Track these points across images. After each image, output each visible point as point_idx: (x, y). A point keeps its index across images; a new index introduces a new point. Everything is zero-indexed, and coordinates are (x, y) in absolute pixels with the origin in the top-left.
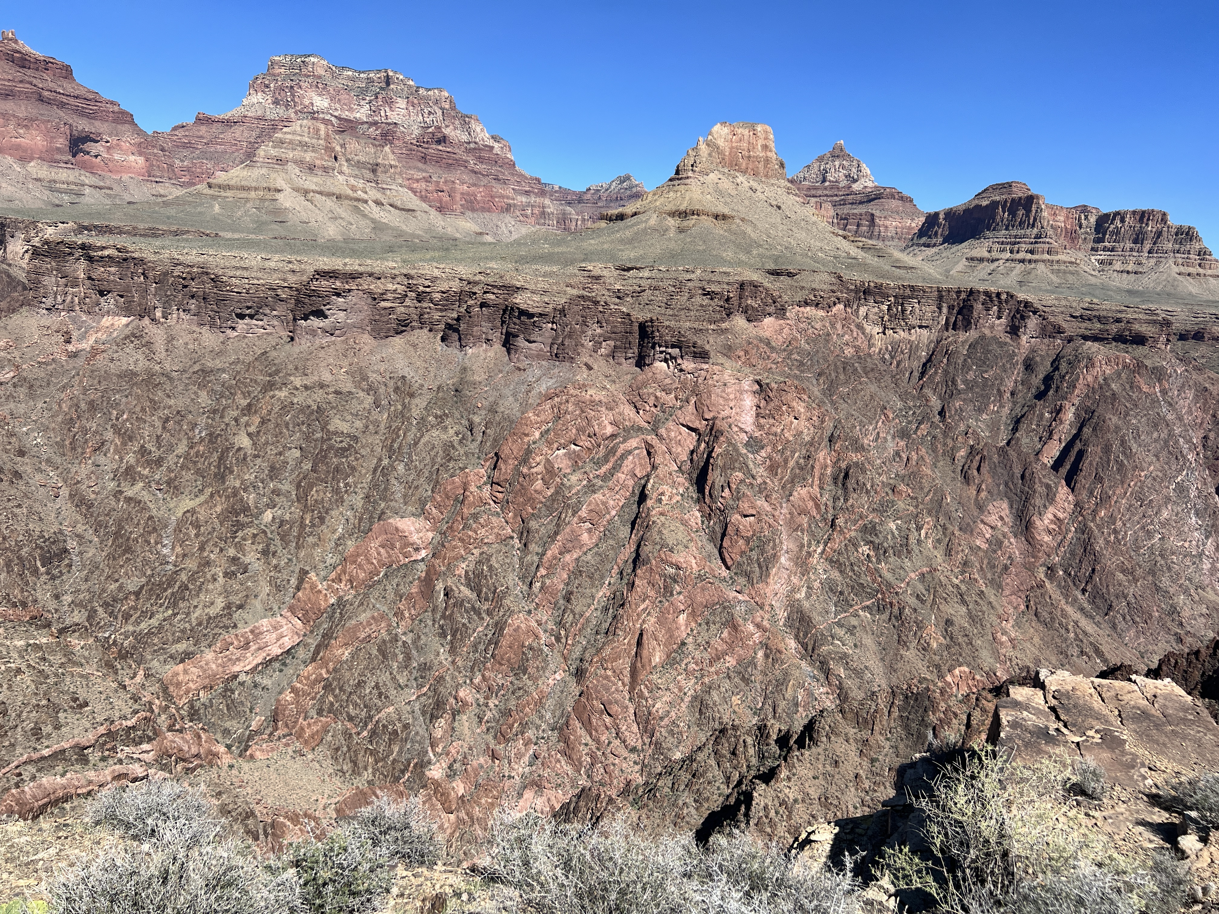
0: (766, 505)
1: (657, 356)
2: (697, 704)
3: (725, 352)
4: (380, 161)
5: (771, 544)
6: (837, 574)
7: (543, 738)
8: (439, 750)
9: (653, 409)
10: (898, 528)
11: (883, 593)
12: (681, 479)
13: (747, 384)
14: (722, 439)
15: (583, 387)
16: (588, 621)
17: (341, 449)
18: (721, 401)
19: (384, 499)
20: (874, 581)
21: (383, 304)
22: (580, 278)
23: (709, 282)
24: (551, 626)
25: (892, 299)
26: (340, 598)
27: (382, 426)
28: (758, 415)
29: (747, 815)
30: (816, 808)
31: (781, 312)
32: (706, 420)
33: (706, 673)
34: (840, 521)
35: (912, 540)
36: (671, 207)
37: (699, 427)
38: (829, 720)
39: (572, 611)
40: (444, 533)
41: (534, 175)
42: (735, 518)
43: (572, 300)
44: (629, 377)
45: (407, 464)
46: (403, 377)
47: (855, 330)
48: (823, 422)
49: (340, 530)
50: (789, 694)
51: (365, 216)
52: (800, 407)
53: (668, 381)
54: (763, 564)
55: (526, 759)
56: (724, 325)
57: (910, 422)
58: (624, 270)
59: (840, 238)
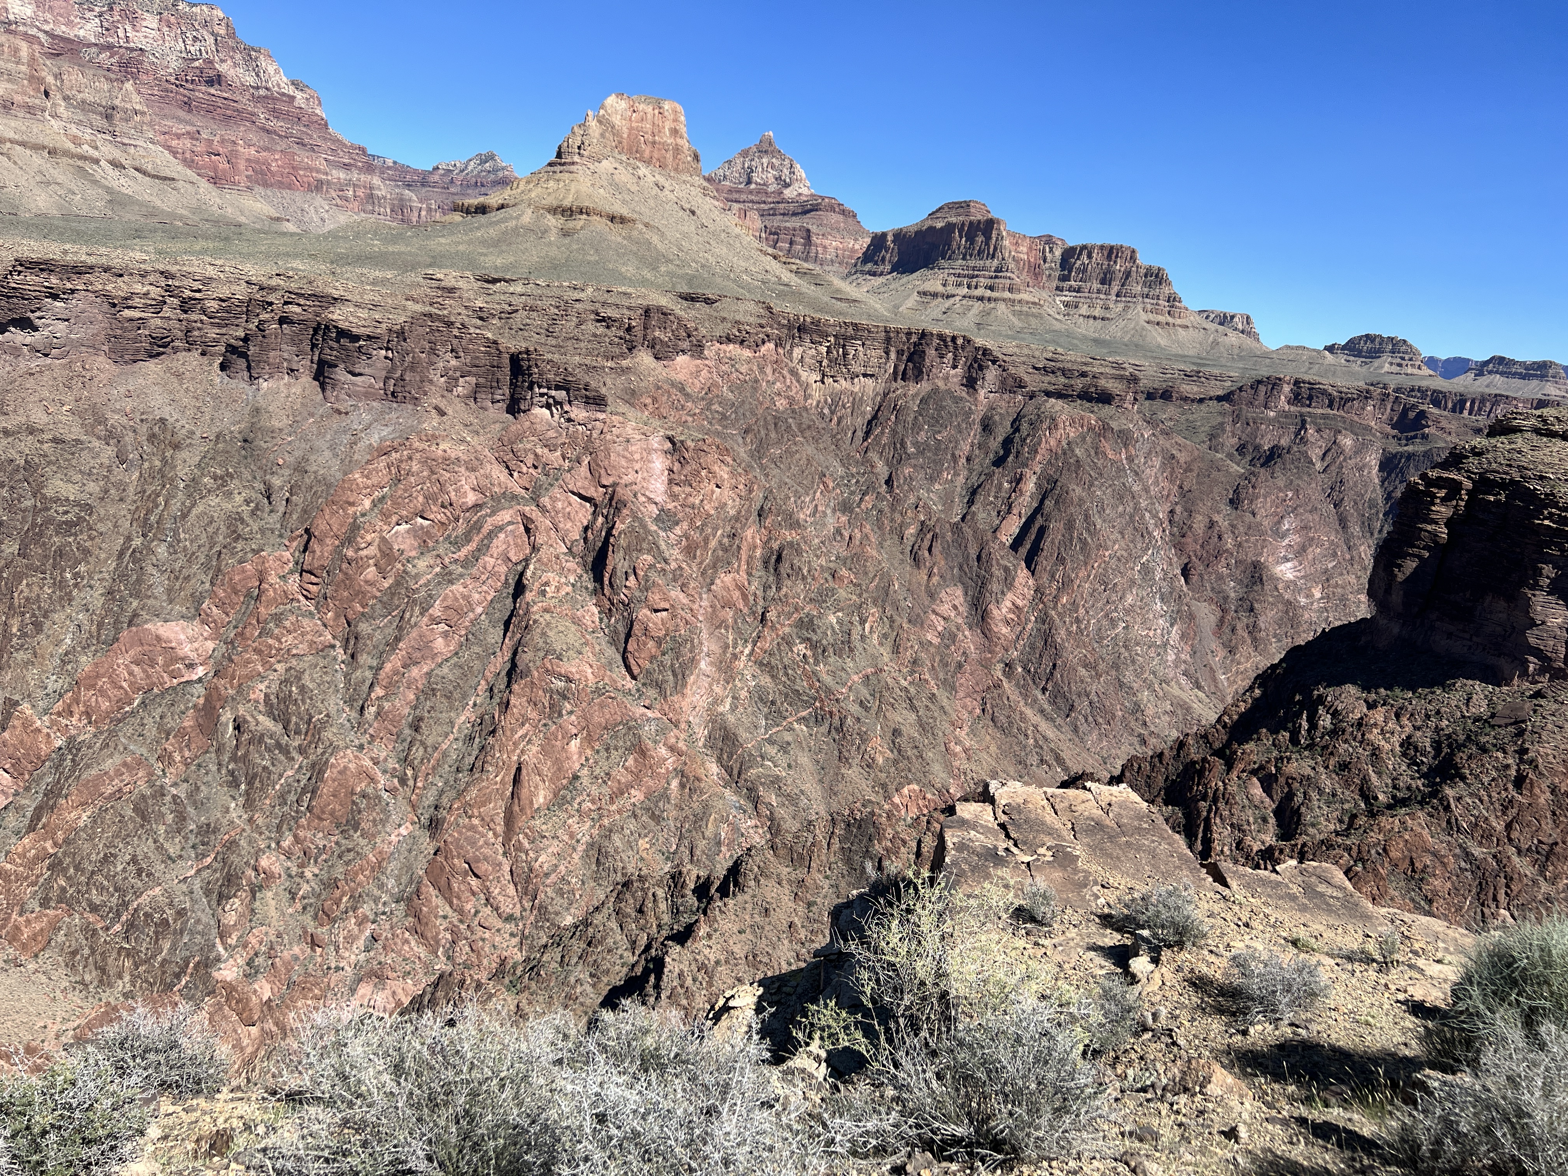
0: (682, 596)
1: (536, 400)
2: (594, 853)
3: (626, 397)
4: (117, 102)
5: (689, 646)
6: (768, 679)
7: (384, 913)
8: (232, 941)
9: (531, 470)
10: (840, 622)
11: (822, 701)
12: (572, 564)
13: (657, 441)
14: (625, 512)
15: (433, 439)
16: (445, 755)
17: (66, 523)
18: (623, 462)
19: (137, 595)
20: (811, 687)
21: (127, 313)
22: (426, 289)
23: (604, 304)
24: (392, 764)
25: (832, 339)
26: (71, 740)
27: (131, 490)
28: (670, 481)
29: (657, 986)
30: (742, 969)
31: (697, 350)
32: (604, 486)
33: (605, 813)
34: (771, 615)
35: (855, 636)
36: (551, 201)
37: (595, 495)
38: (758, 859)
39: (422, 743)
40: (232, 642)
41: (356, 142)
42: (643, 613)
43: (414, 320)
44: (498, 426)
45: (171, 545)
46: (162, 420)
47: (788, 376)
48: (751, 491)
49: (68, 641)
50: (710, 831)
51: (95, 182)
52: (723, 473)
53: (552, 434)
54: (678, 671)
55: (361, 943)
56: (625, 363)
57: (852, 493)
58: (488, 281)
59: (769, 258)
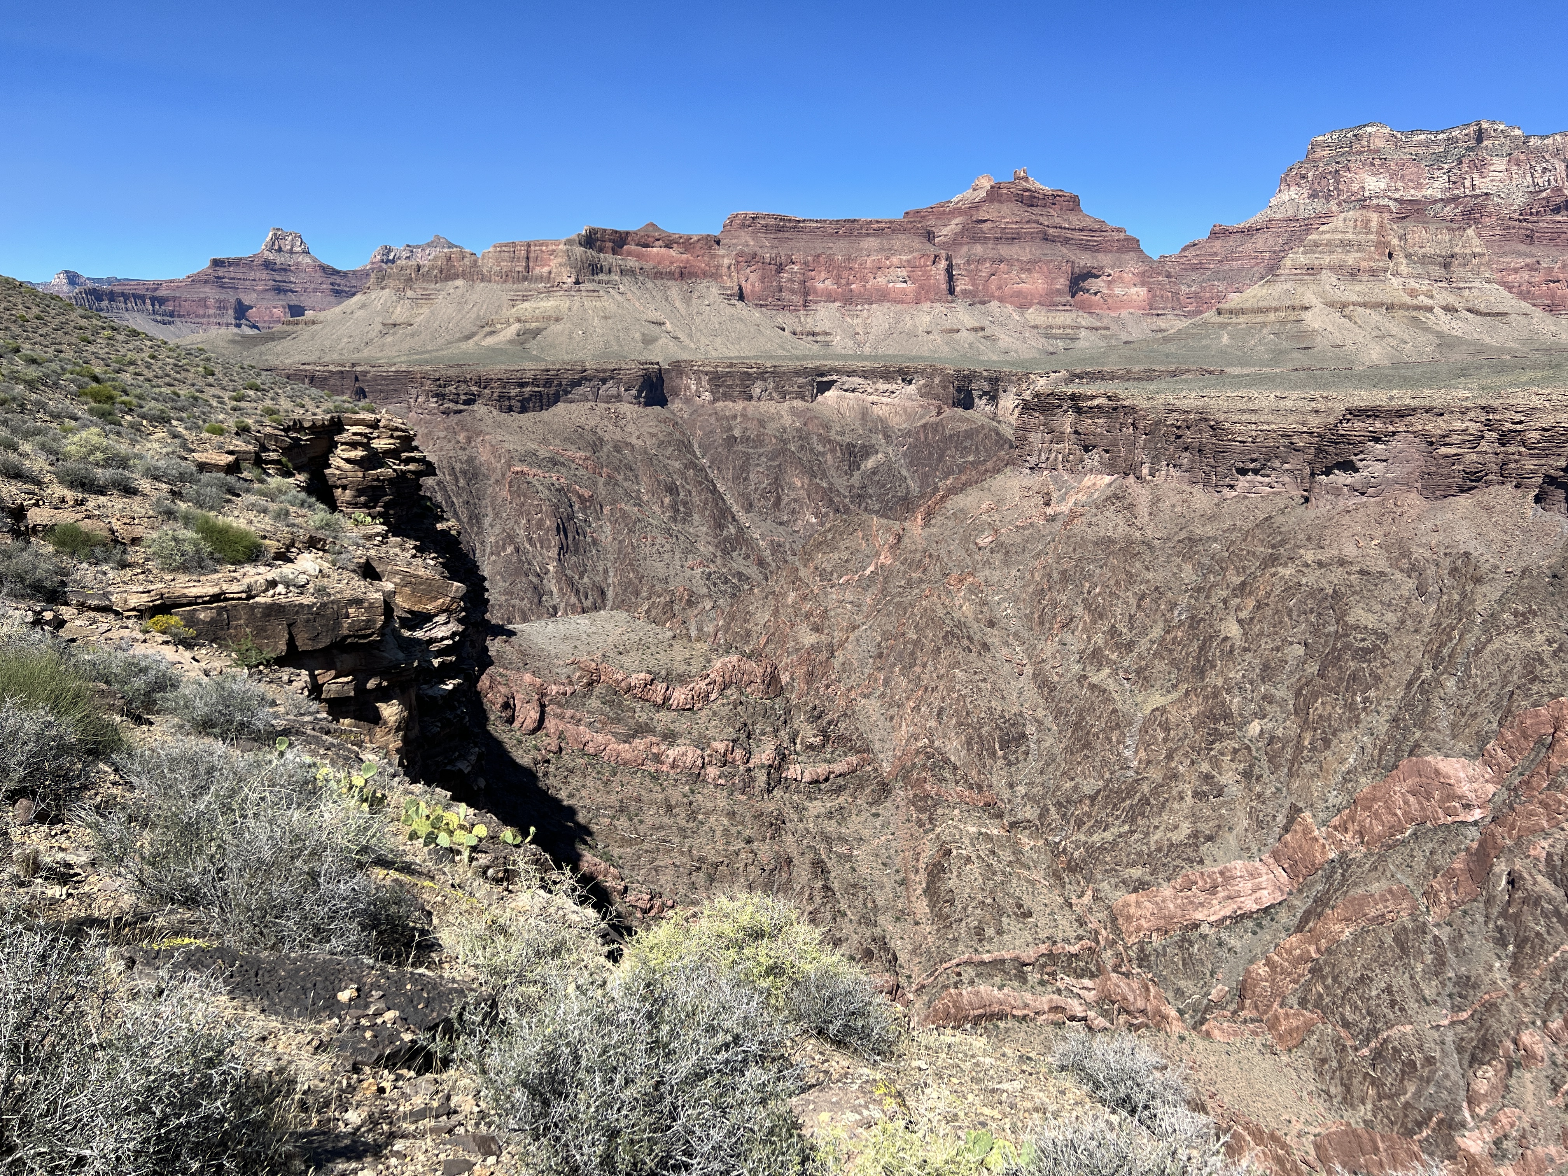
4: (1457, 250)
8: (1481, 1111)
17: (1362, 649)
19: (1421, 726)
21: (1444, 450)
26: (1343, 855)
27: (1427, 622)
40: (1515, 789)
45: (1460, 680)
46: (1467, 554)
49: (1351, 761)
51: (1427, 329)
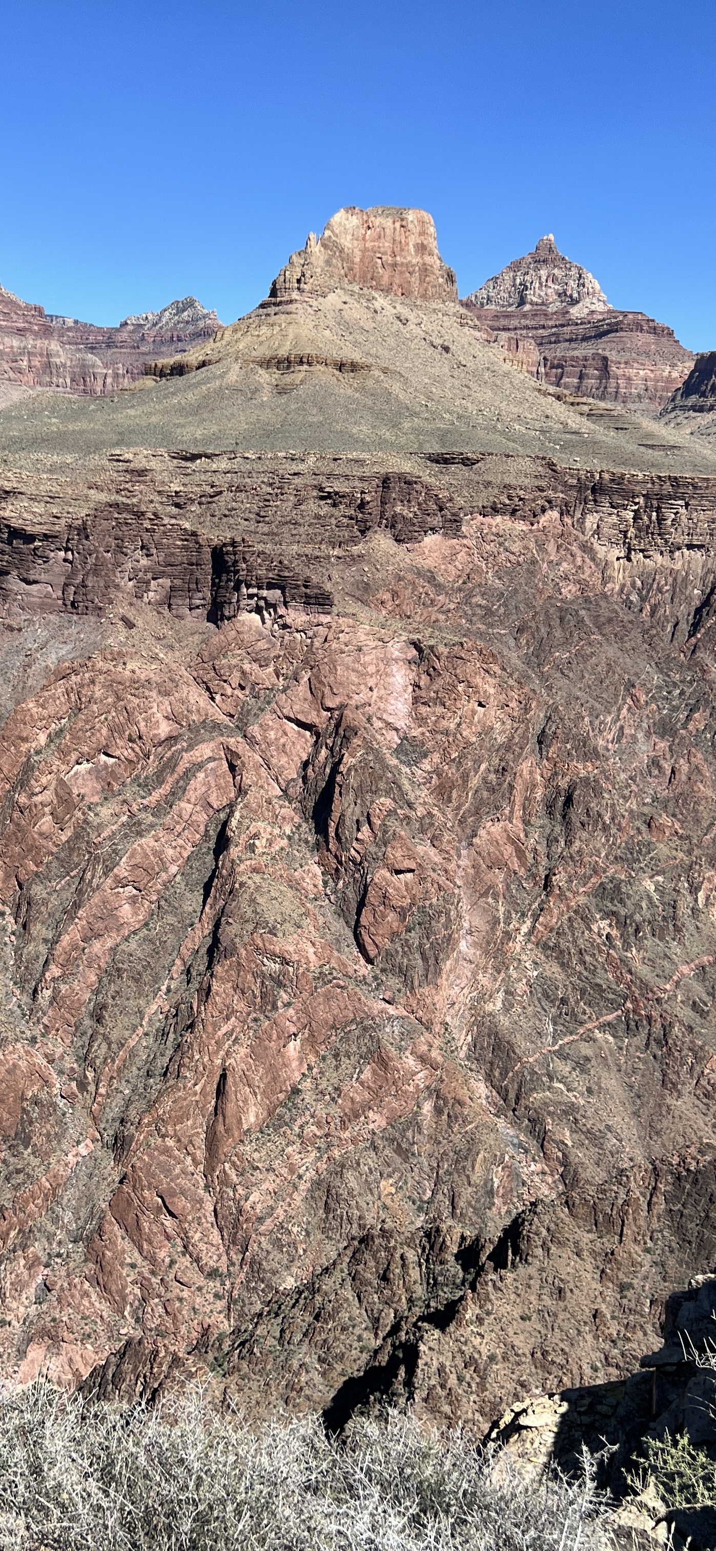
0: (432, 852)
1: (243, 603)
2: (321, 1194)
3: (358, 594)
5: (443, 919)
6: (556, 968)
7: (59, 1255)
9: (237, 692)
10: (659, 889)
11: (635, 1001)
12: (287, 811)
13: (397, 648)
14: (356, 741)
15: (119, 657)
16: (133, 1054)
18: (353, 677)
20: (619, 980)
22: (112, 474)
23: (329, 476)
24: (70, 1063)
25: (641, 500)
28: (416, 700)
29: (409, 1383)
30: (527, 1370)
31: (452, 526)
32: (328, 709)
33: (335, 1142)
34: (559, 879)
35: (684, 910)
36: (263, 352)
37: (317, 721)
38: (546, 1218)
39: (106, 1038)
41: (33, 302)
42: (381, 875)
43: (99, 512)
44: (197, 638)
47: (579, 553)
48: (527, 710)
50: (477, 1175)
52: (488, 686)
53: (262, 645)
54: (429, 954)
55: (31, 1292)
56: (355, 550)
57: (675, 709)
58: (186, 459)
59: (551, 399)
